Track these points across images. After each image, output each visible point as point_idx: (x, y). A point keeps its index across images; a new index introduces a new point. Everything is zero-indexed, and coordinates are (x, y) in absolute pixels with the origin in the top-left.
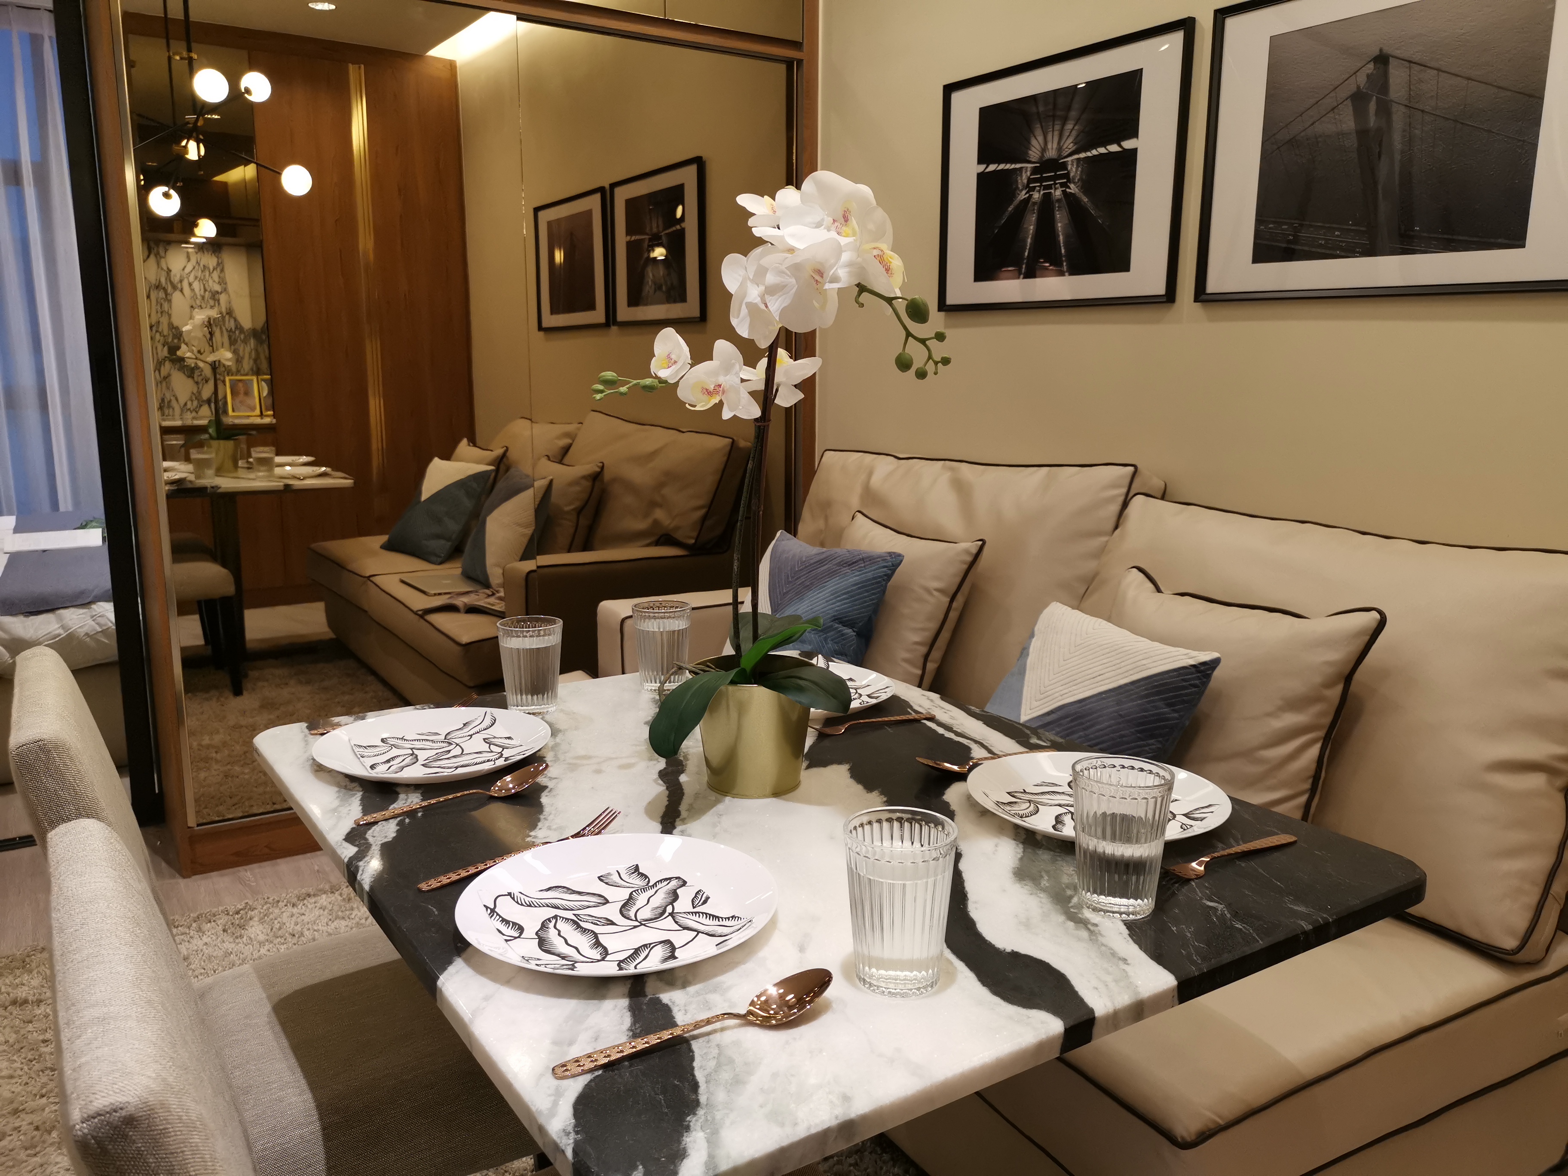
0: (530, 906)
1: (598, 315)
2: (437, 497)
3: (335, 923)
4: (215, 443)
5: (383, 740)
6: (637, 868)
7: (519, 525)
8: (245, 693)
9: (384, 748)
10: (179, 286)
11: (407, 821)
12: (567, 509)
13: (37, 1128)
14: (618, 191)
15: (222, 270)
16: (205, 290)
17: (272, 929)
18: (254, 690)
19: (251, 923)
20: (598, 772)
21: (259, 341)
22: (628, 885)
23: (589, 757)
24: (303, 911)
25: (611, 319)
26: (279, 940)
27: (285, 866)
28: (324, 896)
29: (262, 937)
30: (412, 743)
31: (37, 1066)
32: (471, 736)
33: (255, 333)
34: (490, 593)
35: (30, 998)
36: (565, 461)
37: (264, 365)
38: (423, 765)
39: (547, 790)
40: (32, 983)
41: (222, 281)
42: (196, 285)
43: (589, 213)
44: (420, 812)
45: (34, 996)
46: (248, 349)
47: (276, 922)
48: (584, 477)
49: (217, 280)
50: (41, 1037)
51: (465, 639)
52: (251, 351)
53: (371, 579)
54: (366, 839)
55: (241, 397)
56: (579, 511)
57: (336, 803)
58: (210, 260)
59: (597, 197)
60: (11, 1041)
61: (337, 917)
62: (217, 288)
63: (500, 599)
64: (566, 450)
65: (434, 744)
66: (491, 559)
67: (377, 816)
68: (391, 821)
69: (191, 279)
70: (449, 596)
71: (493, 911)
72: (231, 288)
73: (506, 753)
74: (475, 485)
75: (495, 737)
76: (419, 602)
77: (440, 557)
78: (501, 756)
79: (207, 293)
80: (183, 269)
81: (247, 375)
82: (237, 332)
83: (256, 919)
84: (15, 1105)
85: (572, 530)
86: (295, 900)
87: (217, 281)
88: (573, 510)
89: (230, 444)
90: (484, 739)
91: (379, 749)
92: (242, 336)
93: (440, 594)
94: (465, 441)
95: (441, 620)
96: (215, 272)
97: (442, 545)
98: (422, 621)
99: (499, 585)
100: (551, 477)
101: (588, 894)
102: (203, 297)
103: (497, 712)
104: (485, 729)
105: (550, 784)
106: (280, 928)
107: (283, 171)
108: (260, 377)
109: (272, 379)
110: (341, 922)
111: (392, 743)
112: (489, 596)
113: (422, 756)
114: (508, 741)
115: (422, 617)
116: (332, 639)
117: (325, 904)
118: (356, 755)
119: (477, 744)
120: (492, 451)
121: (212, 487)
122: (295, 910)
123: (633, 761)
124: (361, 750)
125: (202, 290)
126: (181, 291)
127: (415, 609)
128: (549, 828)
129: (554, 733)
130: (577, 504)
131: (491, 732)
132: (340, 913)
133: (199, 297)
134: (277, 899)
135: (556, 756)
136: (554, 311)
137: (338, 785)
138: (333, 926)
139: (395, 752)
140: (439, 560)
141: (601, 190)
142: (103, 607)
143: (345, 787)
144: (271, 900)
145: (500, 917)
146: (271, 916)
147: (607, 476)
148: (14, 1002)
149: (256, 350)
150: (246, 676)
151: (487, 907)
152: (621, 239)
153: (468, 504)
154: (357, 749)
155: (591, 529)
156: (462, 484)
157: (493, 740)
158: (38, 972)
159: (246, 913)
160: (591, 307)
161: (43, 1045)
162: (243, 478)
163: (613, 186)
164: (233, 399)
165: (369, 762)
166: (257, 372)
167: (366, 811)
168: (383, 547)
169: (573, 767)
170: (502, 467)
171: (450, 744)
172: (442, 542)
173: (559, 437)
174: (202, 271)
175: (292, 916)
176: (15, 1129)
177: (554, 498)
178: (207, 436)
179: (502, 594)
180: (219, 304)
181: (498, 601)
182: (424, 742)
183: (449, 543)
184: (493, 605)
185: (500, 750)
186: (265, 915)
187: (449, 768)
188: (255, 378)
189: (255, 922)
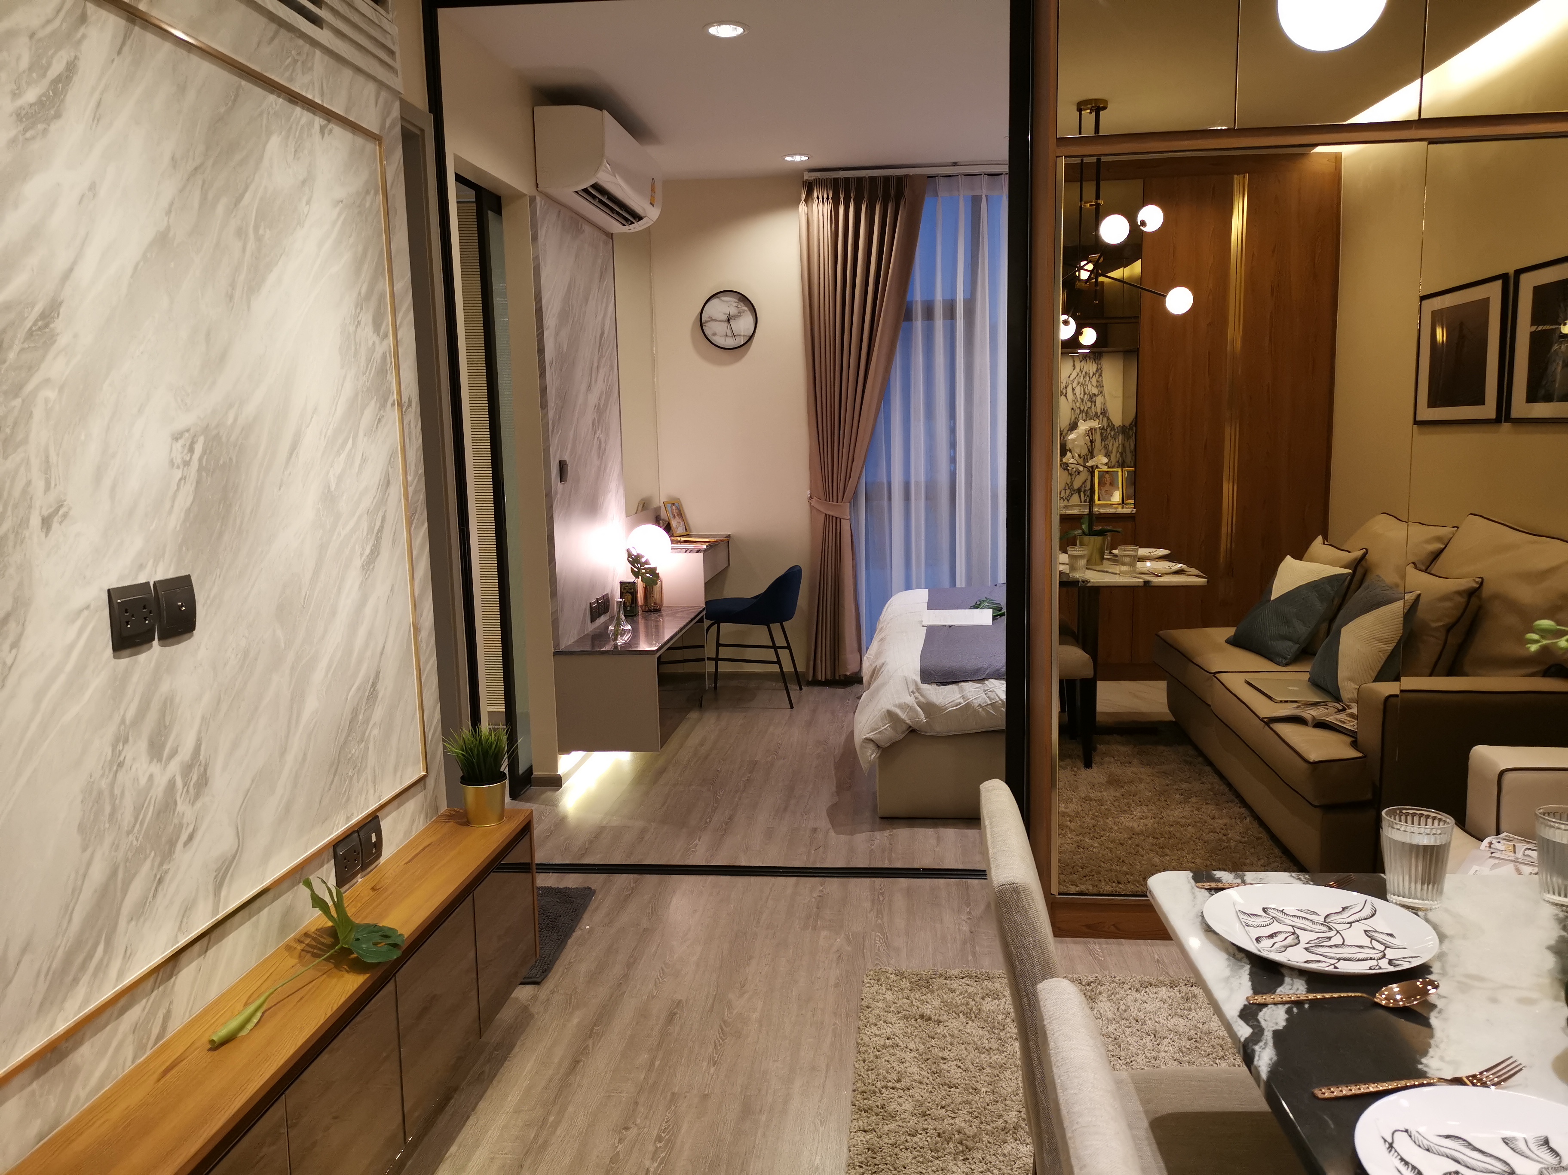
0: (1428, 1150)
1: (1489, 410)
2: (1289, 597)
3: (1174, 1019)
4: (1086, 539)
5: (1264, 910)
6: (1546, 1142)
7: (1380, 640)
8: (1094, 765)
9: (1265, 920)
10: (1064, 391)
11: (1295, 1010)
12: (1434, 625)
13: (939, 1135)
14: (1524, 277)
15: (1100, 375)
16: (1085, 393)
17: (1118, 1009)
18: (1102, 764)
19: (1101, 998)
20: (1494, 1000)
21: (1127, 437)
22: (1537, 1158)
23: (1481, 979)
24: (1144, 999)
25: (1503, 414)
26: (1124, 1021)
27: (1129, 948)
28: (1164, 989)
29: (1110, 1015)
30: (1292, 919)
31: (938, 1080)
32: (1351, 923)
33: (1124, 430)
34: (1341, 708)
35: (933, 1017)
36: (1436, 568)
37: (1129, 458)
38: (1306, 949)
39: (1437, 1010)
40: (934, 1003)
41: (1100, 385)
42: (1078, 390)
43: (1486, 302)
44: (1306, 1003)
45: (935, 1015)
46: (1116, 445)
47: (1122, 1003)
48: (1459, 593)
49: (1095, 383)
50: (941, 1054)
51: (1313, 757)
52: (1119, 446)
53: (1216, 675)
54: (1258, 1021)
55: (1107, 487)
56: (1449, 629)
57: (1227, 972)
58: (1091, 367)
59: (1499, 284)
60: (920, 1051)
61: (1176, 1014)
62: (1095, 391)
63: (1352, 715)
64: (1437, 555)
65: (1313, 926)
66: (1343, 672)
67: (1267, 998)
68: (1280, 1006)
69: (1075, 384)
70: (1295, 705)
71: (1391, 1146)
72: (1106, 390)
73: (1390, 954)
74: (1329, 588)
75: (1376, 931)
76: (1266, 709)
77: (1285, 658)
78: (1384, 956)
79: (1086, 396)
80: (1069, 377)
81: (1113, 467)
82: (1108, 430)
83: (1104, 995)
84: (924, 1109)
85: (1439, 648)
86: (1138, 986)
87: (1095, 386)
88: (1443, 626)
89: (1099, 539)
90: (1365, 931)
91: (1262, 920)
92: (1112, 433)
93: (1286, 702)
94: (1320, 539)
95: (1287, 731)
96: (1094, 376)
97: (1290, 648)
98: (1266, 727)
99: (1352, 700)
100: (1419, 592)
101: (1491, 1156)
102: (1082, 400)
103: (1378, 902)
104: (1365, 919)
105: (1440, 1003)
106: (1125, 1011)
107: (1167, 293)
108: (1124, 469)
109: (1135, 471)
110: (1180, 1019)
111: (1274, 915)
112: (1339, 711)
113: (1305, 937)
114: (1389, 939)
115: (1267, 724)
116: (1171, 722)
117: (1165, 997)
118: (1241, 922)
119: (1355, 935)
120: (1349, 552)
121: (1083, 582)
122: (1138, 996)
123: (1534, 995)
124: (1245, 917)
125: (1083, 393)
126: (1066, 396)
127: (1261, 717)
128: (1442, 1059)
129: (1442, 937)
130: (1447, 621)
131: (1372, 923)
132: (1179, 1011)
133: (1079, 399)
134: (1123, 980)
135: (1443, 968)
136: (1432, 404)
137: (1229, 953)
138: (1173, 1021)
139: (1276, 927)
140: (1284, 662)
141: (1504, 277)
142: (993, 684)
143: (1234, 956)
144: (1117, 980)
145: (1399, 1154)
146: (1117, 996)
147: (1486, 592)
148: (922, 1017)
149: (1123, 445)
150: (1095, 749)
151: (1385, 1141)
152: (1524, 328)
153: (1320, 607)
154: (1241, 916)
155: (1462, 648)
156: (1315, 586)
157: (1374, 934)
158: (938, 995)
159: (1096, 986)
160: (1479, 400)
161: (942, 1061)
162: (1107, 572)
163: (1518, 272)
164: (1099, 489)
165: (1256, 933)
166: (1122, 465)
167: (1256, 991)
168: (1228, 641)
169: (1463, 988)
170: (1360, 571)
171: (1330, 929)
172: (1290, 644)
173: (1428, 541)
174: (1084, 377)
175: (1136, 1001)
176: (924, 1129)
177: (1421, 613)
178: (1080, 531)
179: (1354, 710)
180: (1095, 405)
181: (1349, 719)
182: (1304, 921)
183: (1298, 646)
184: (1344, 723)
185: (1382, 948)
186: (1112, 994)
187: (1332, 958)
188: (1120, 470)
189: (1103, 998)
